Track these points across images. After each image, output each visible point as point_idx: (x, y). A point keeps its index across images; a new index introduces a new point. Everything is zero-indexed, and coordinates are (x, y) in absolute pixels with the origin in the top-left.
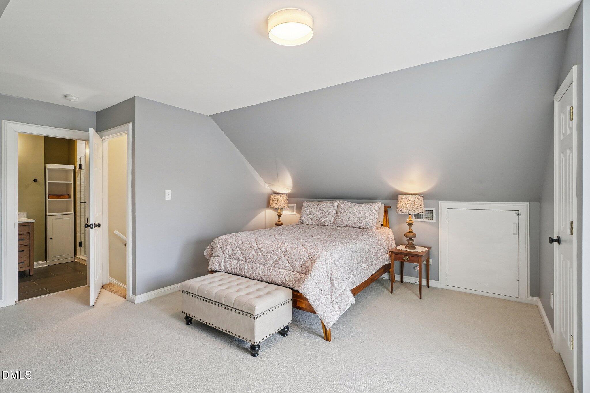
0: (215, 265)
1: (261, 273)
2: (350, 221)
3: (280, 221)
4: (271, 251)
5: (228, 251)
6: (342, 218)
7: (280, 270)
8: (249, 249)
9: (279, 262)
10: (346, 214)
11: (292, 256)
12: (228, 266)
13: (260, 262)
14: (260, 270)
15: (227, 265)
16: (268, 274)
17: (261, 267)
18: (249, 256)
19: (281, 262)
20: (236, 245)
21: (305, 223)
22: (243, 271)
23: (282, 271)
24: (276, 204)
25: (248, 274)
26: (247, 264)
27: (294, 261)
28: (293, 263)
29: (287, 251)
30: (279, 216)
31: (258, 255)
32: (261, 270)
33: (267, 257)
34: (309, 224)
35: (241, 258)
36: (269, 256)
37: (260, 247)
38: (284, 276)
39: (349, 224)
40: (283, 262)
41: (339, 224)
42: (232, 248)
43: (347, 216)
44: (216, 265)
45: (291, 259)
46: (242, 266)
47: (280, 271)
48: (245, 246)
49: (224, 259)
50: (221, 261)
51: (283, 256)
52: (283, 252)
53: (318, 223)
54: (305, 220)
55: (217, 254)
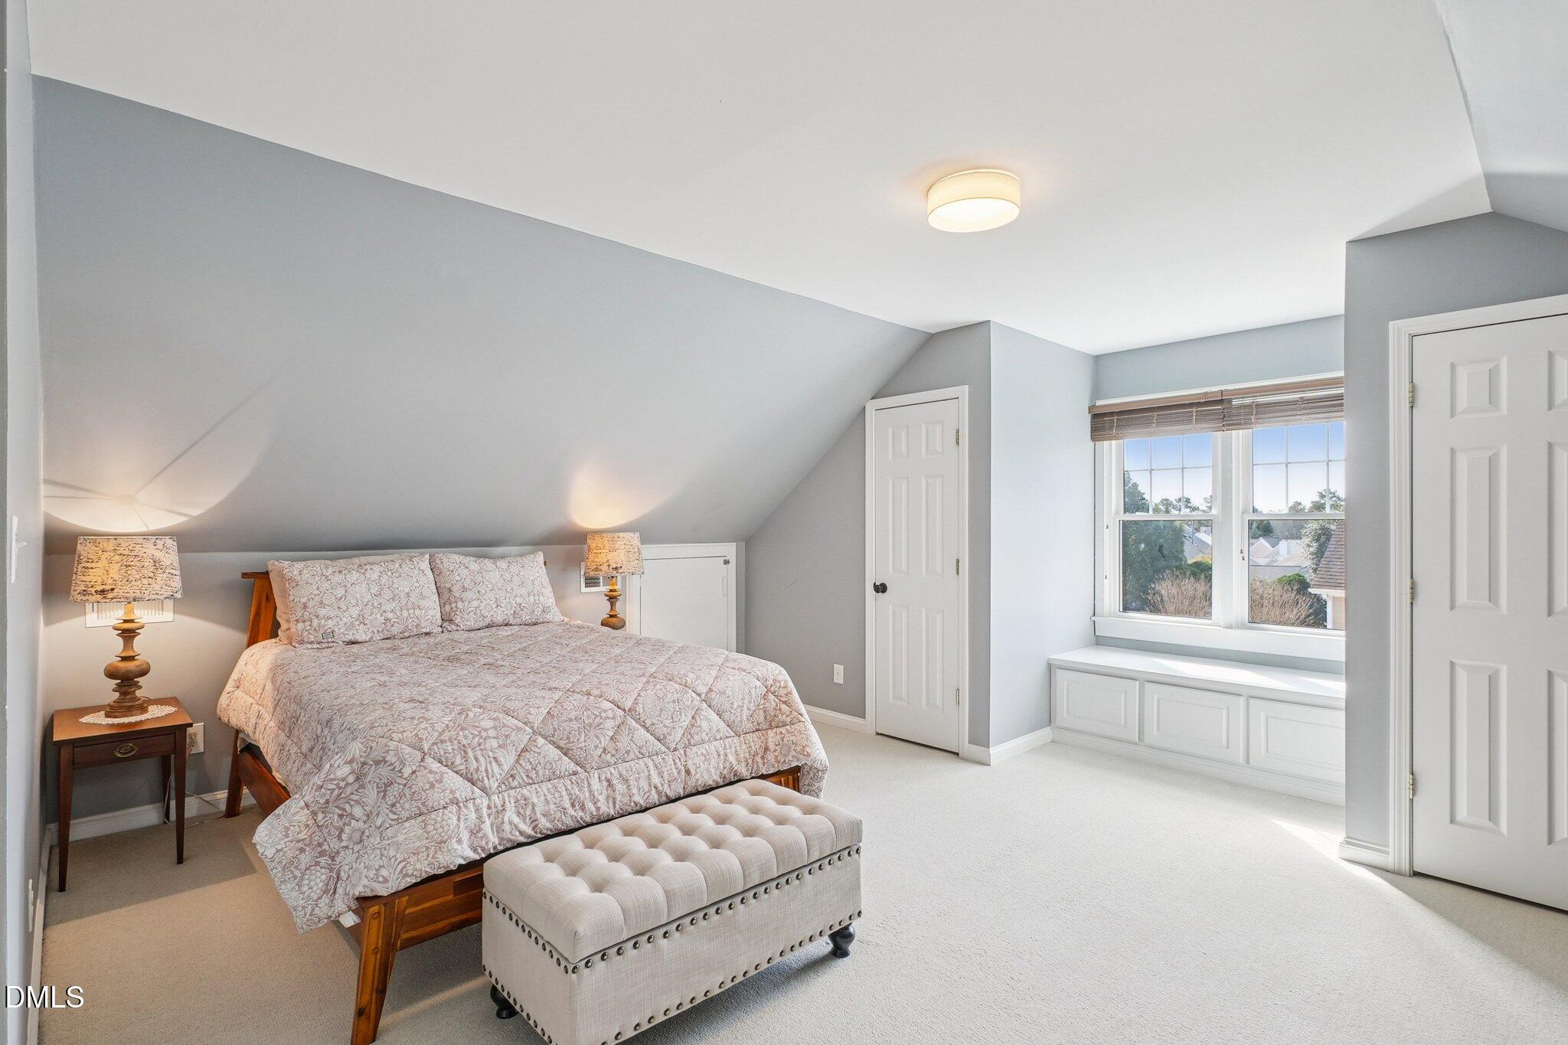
0: (456, 846)
1: (656, 780)
2: (503, 609)
3: (131, 658)
4: (672, 705)
5: (494, 765)
6: (475, 604)
7: (706, 746)
8: (590, 725)
9: (700, 726)
10: (484, 592)
11: (728, 697)
12: (516, 820)
13: (644, 750)
14: (652, 772)
15: (510, 815)
16: (678, 773)
17: (651, 764)
18: (596, 747)
19: (705, 725)
20: (527, 728)
21: (340, 640)
22: (590, 806)
23: (712, 747)
24: (145, 581)
25: (611, 805)
26: (596, 776)
27: (735, 707)
28: (734, 714)
29: (714, 688)
30: (128, 634)
31: (631, 731)
32: (654, 773)
33: (665, 726)
34: (360, 640)
35: (567, 765)
36: (667, 722)
37: (628, 705)
38: (722, 757)
39: (499, 619)
40: (708, 720)
41: (471, 624)
42: (510, 748)
43: (491, 595)
44: (459, 841)
45: (727, 706)
46: (580, 790)
47: (707, 748)
48: (570, 720)
49: (486, 802)
50: (473, 816)
51: (705, 705)
52: (703, 696)
53: (395, 630)
54: (336, 629)
55: (436, 797)
